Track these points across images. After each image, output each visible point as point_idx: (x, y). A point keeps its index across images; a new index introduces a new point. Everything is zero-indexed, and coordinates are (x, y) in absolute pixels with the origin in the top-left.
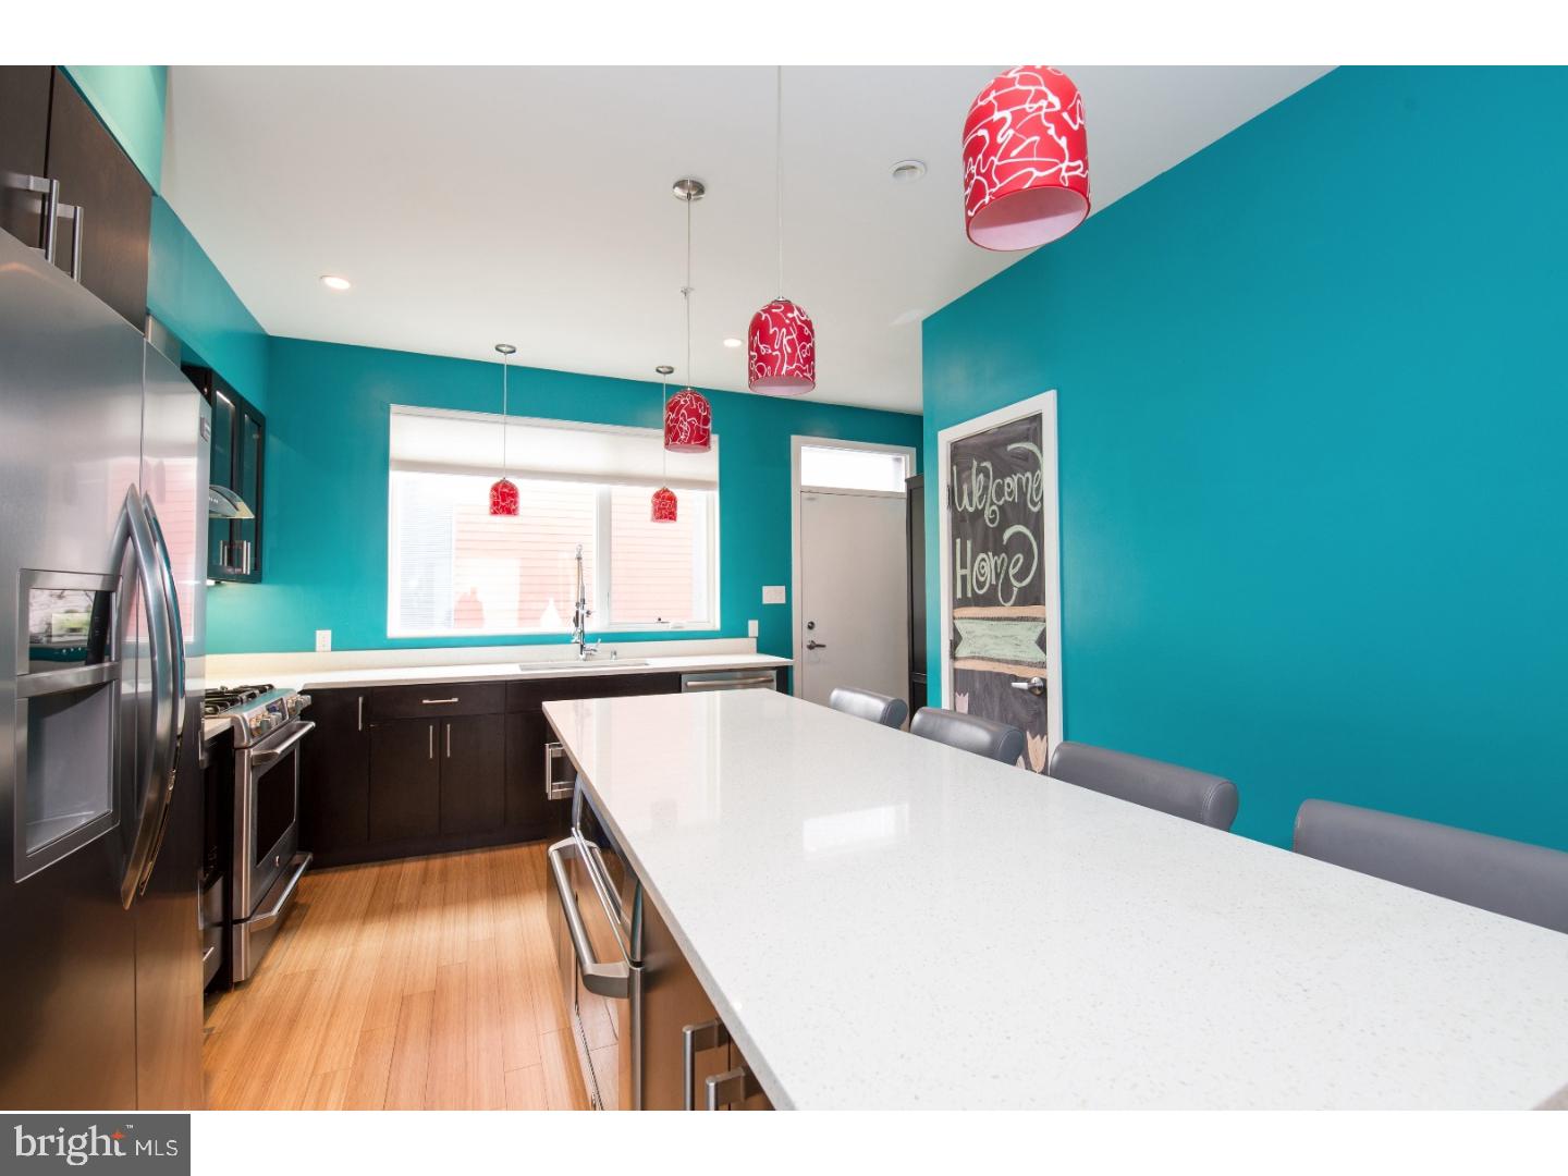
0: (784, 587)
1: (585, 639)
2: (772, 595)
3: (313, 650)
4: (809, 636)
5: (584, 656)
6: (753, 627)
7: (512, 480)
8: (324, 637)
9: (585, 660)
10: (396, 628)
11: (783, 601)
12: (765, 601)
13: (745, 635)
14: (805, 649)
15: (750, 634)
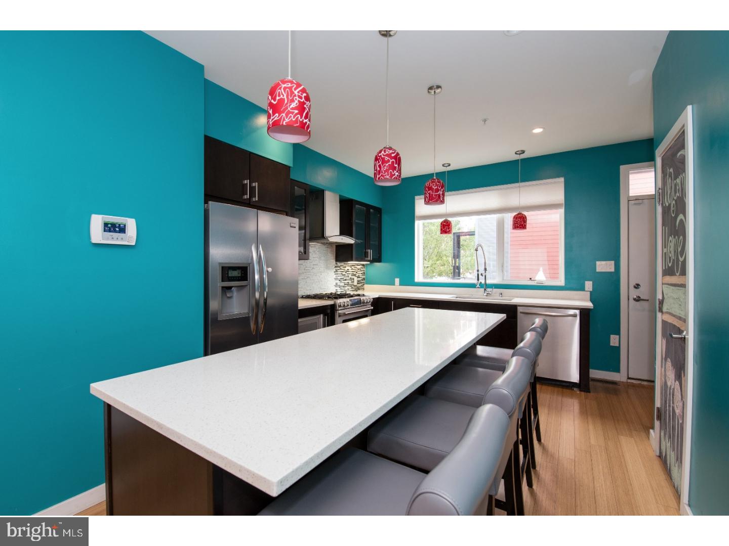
0: (613, 262)
1: (486, 286)
2: (604, 266)
3: (394, 285)
4: (634, 293)
5: (486, 294)
6: (589, 285)
7: (450, 219)
8: (397, 281)
9: (487, 296)
10: (419, 277)
11: (613, 270)
12: (598, 270)
13: (582, 288)
14: (632, 301)
15: (586, 289)
